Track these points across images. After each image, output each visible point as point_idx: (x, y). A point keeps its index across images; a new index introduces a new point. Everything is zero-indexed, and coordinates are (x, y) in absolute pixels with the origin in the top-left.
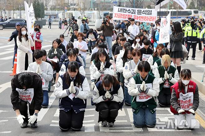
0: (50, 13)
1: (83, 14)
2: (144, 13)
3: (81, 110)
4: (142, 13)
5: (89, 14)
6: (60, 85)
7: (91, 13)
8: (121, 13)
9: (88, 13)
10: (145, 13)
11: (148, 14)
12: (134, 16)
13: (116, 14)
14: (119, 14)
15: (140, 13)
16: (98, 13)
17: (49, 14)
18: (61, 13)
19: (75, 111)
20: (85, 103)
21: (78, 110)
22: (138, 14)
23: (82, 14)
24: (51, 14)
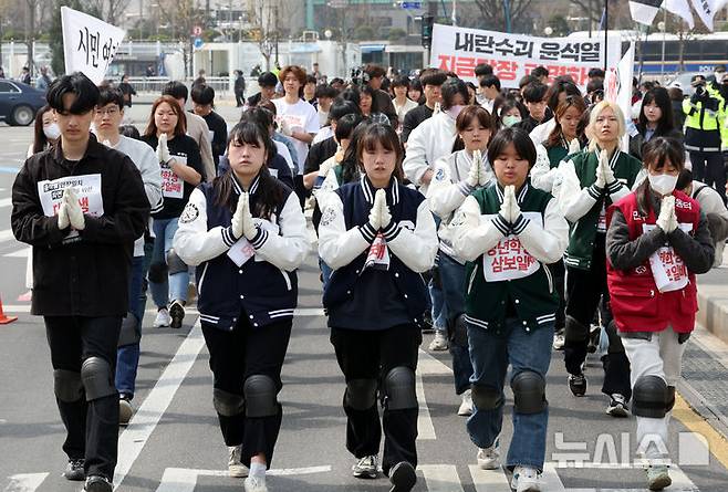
0: (130, 52)
1: (273, 57)
2: (567, 53)
3: (274, 314)
4: (559, 56)
5: (298, 57)
6: (197, 214)
7: (309, 50)
8: (468, 54)
9: (296, 54)
10: (574, 53)
11: (584, 59)
12: (527, 65)
13: (448, 58)
14: (460, 59)
15: (552, 56)
16: (337, 52)
17: (125, 58)
18: (177, 53)
19: (251, 317)
20: (290, 288)
21: (262, 314)
22: (542, 57)
23: (268, 58)
24: (135, 58)
